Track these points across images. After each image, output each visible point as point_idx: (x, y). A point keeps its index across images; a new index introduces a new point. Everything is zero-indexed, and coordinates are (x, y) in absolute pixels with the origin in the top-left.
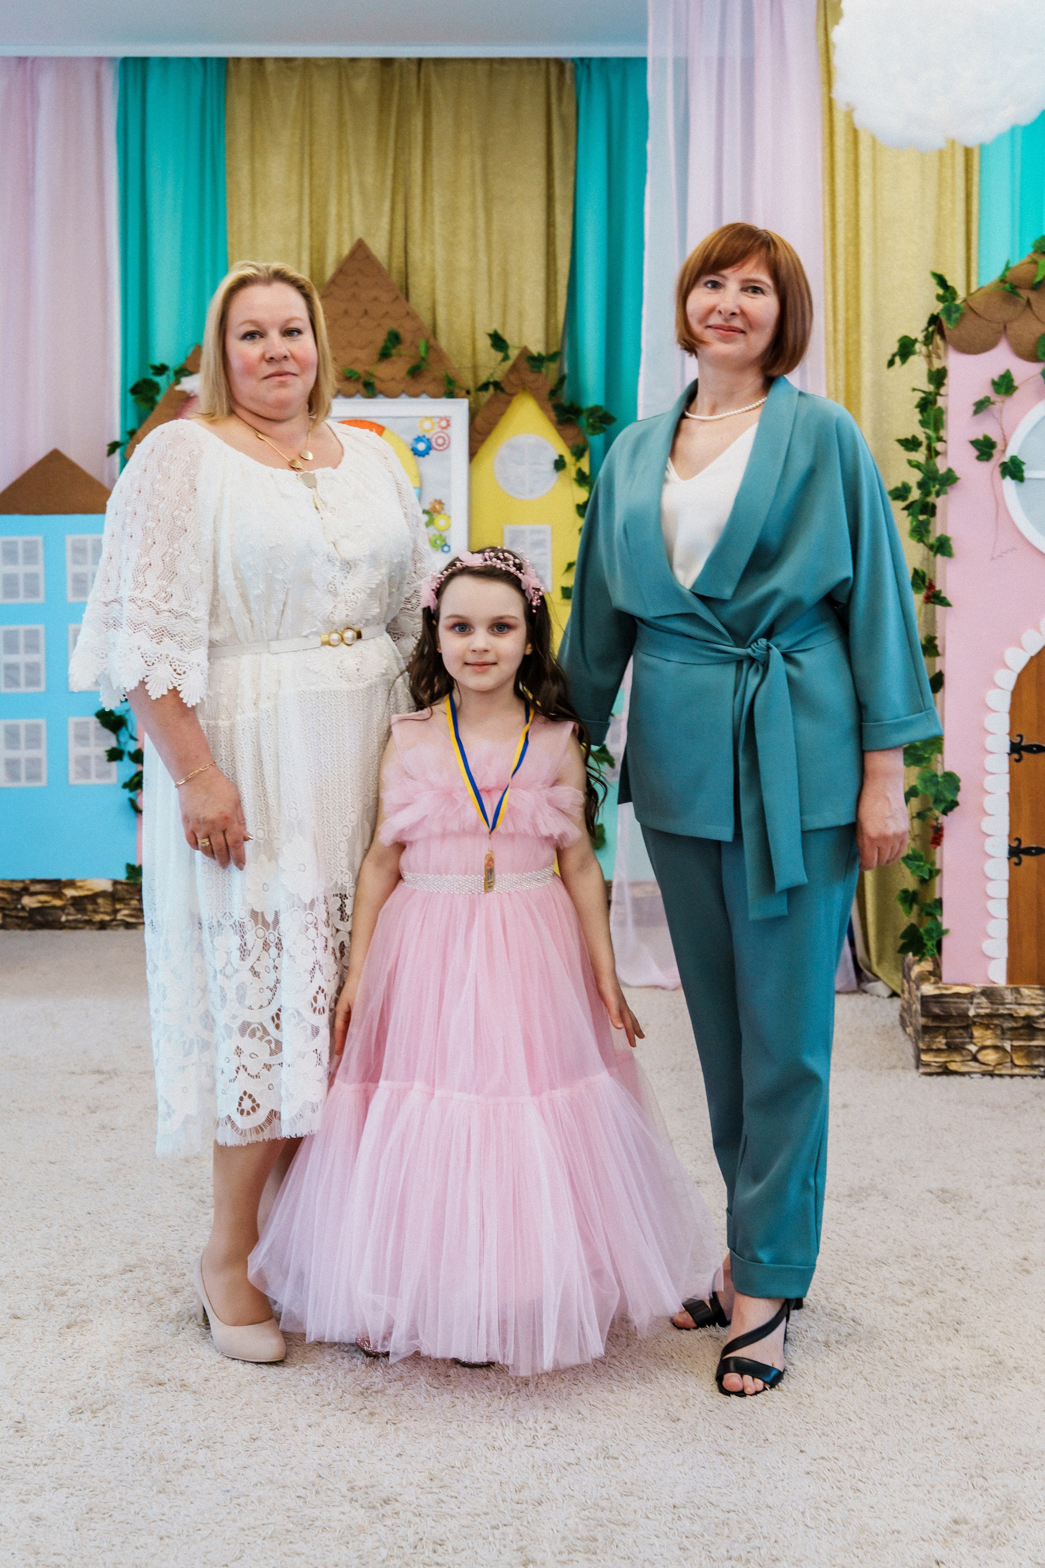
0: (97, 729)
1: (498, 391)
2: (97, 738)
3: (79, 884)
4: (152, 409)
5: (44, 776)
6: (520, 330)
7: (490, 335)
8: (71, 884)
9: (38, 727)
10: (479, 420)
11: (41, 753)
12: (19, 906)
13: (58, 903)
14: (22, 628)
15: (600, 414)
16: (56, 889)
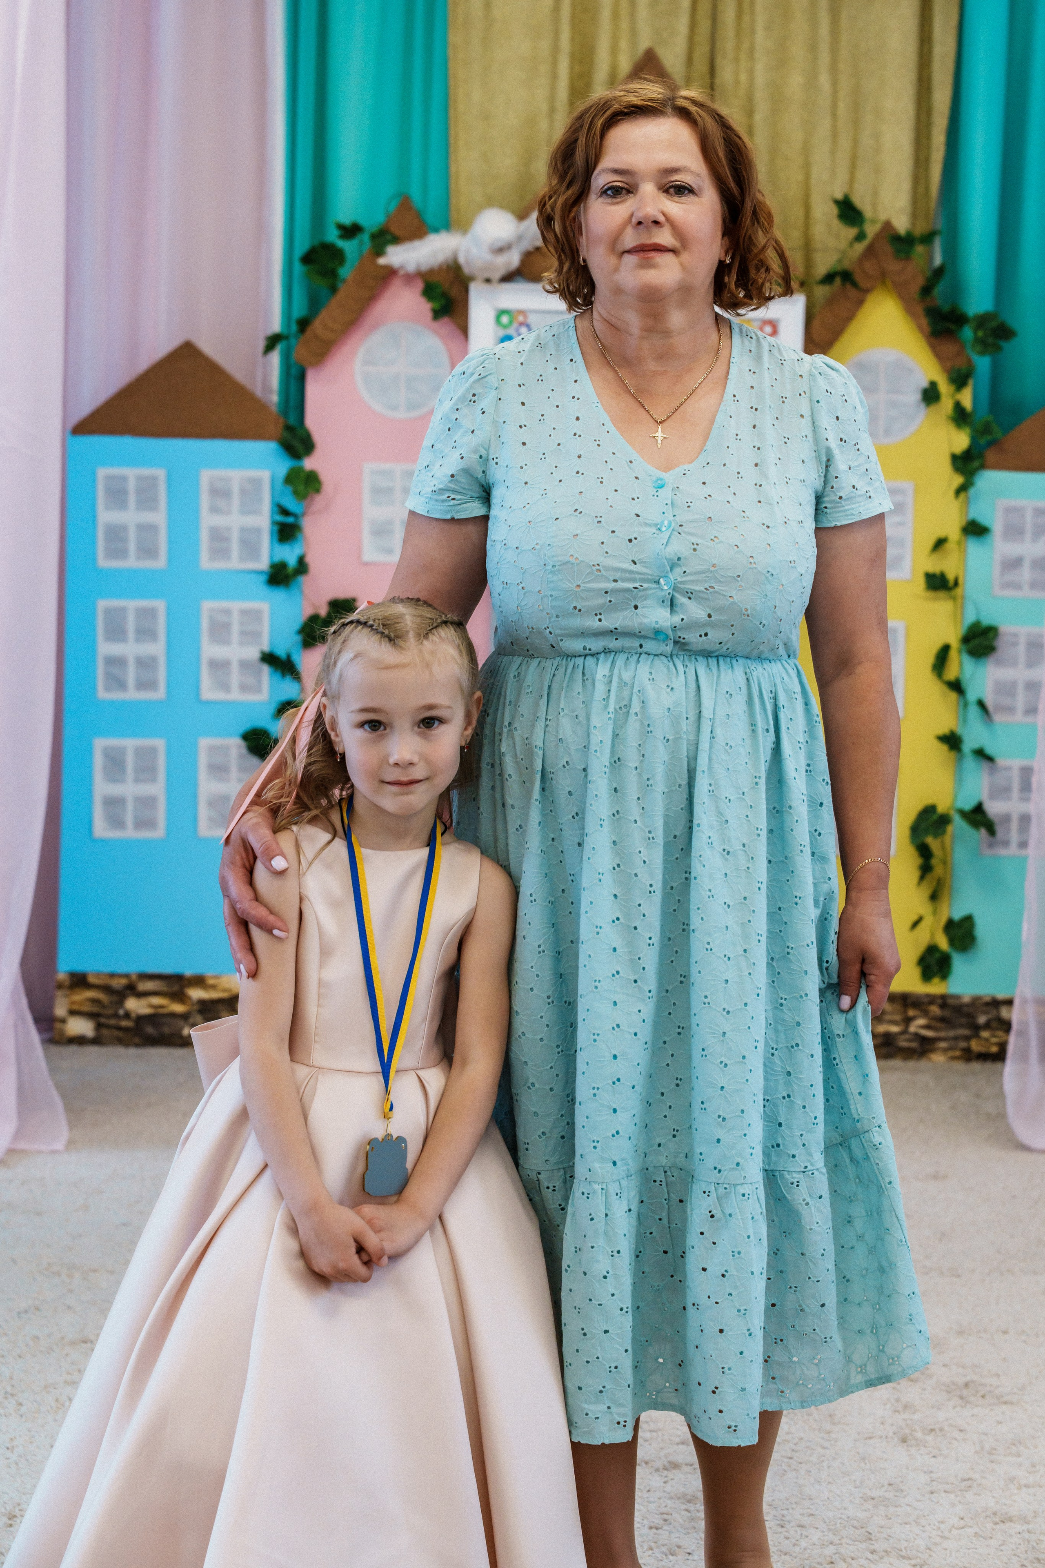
0: (241, 756)
1: (848, 286)
2: (242, 769)
3: (211, 982)
4: (334, 289)
5: (162, 822)
6: (875, 194)
7: (837, 202)
8: (199, 981)
9: (153, 750)
10: (816, 324)
11: (157, 789)
12: (121, 1012)
13: (178, 1008)
14: (132, 605)
15: (994, 324)
16: (176, 988)
